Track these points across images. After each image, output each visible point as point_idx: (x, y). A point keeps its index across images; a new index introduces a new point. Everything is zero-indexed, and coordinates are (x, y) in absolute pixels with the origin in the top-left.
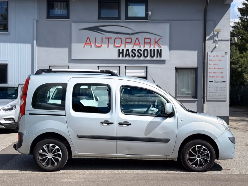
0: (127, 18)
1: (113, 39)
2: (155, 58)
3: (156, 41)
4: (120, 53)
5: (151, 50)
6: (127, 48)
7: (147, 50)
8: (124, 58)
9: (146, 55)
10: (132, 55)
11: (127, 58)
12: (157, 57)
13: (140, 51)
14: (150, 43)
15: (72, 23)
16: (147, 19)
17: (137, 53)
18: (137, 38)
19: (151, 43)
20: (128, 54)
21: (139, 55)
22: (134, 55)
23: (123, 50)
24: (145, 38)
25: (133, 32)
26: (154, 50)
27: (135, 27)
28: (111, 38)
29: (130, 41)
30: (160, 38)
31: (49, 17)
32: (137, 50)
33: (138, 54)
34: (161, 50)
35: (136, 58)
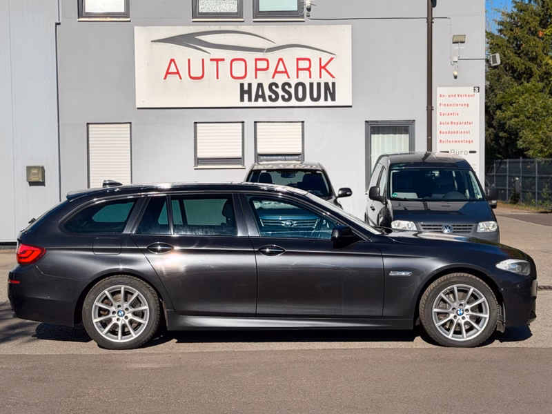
0: (259, 15)
1: (227, 62)
2: (322, 102)
3: (323, 65)
4: (244, 92)
5: (311, 85)
6: (260, 81)
7: (303, 85)
8: (253, 104)
9: (300, 95)
10: (270, 97)
11: (260, 103)
12: (326, 99)
13: (287, 87)
15: (136, 28)
16: (303, 17)
17: (281, 92)
18: (281, 59)
19: (311, 69)
22: (274, 97)
23: (250, 85)
24: (298, 59)
25: (271, 45)
26: (319, 85)
28: (223, 60)
29: (266, 67)
30: (332, 59)
31: (84, 13)
32: (280, 86)
33: (284, 94)
34: (334, 84)
35: (280, 103)
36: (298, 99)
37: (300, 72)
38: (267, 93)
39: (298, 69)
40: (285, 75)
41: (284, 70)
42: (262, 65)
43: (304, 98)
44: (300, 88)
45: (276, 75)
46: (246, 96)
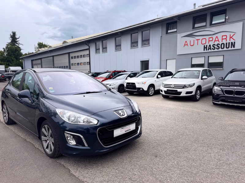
0: (211, 24)
1: (201, 40)
2: (230, 49)
7: (224, 44)
8: (207, 51)
11: (210, 51)
12: (231, 47)
13: (218, 45)
14: (226, 39)
15: (178, 34)
16: (226, 22)
17: (216, 47)
18: (217, 37)
20: (210, 48)
21: (218, 48)
22: (214, 48)
24: (222, 36)
25: (214, 33)
26: (229, 43)
27: (215, 29)
28: (199, 39)
29: (212, 40)
30: (234, 34)
31: (167, 33)
32: (216, 45)
33: (217, 47)
34: (234, 42)
35: (216, 50)
36: (221, 48)
37: (223, 40)
39: (222, 39)
40: (218, 41)
41: (217, 40)
42: (211, 39)
43: (224, 48)
44: (223, 45)
45: (215, 42)
46: (205, 49)
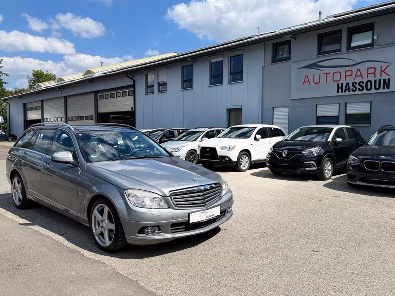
0: (349, 48)
1: (332, 74)
3: (382, 70)
4: (339, 88)
5: (375, 81)
6: (347, 82)
7: (371, 82)
8: (343, 94)
9: (369, 87)
10: (352, 90)
13: (361, 84)
14: (374, 73)
15: (292, 64)
16: (373, 46)
17: (358, 86)
18: (359, 69)
19: (376, 73)
20: (347, 88)
21: (361, 89)
22: (354, 89)
23: (342, 84)
24: (368, 68)
25: (355, 63)
26: (380, 81)
27: (356, 57)
28: (329, 73)
29: (351, 74)
30: (388, 66)
31: (274, 60)
32: (358, 83)
33: (360, 87)
34: (389, 80)
35: (358, 92)
36: (367, 89)
37: (369, 75)
38: (351, 87)
40: (361, 77)
41: (360, 75)
42: (349, 73)
43: (371, 89)
44: (369, 84)
45: (357, 78)
46: (340, 90)
